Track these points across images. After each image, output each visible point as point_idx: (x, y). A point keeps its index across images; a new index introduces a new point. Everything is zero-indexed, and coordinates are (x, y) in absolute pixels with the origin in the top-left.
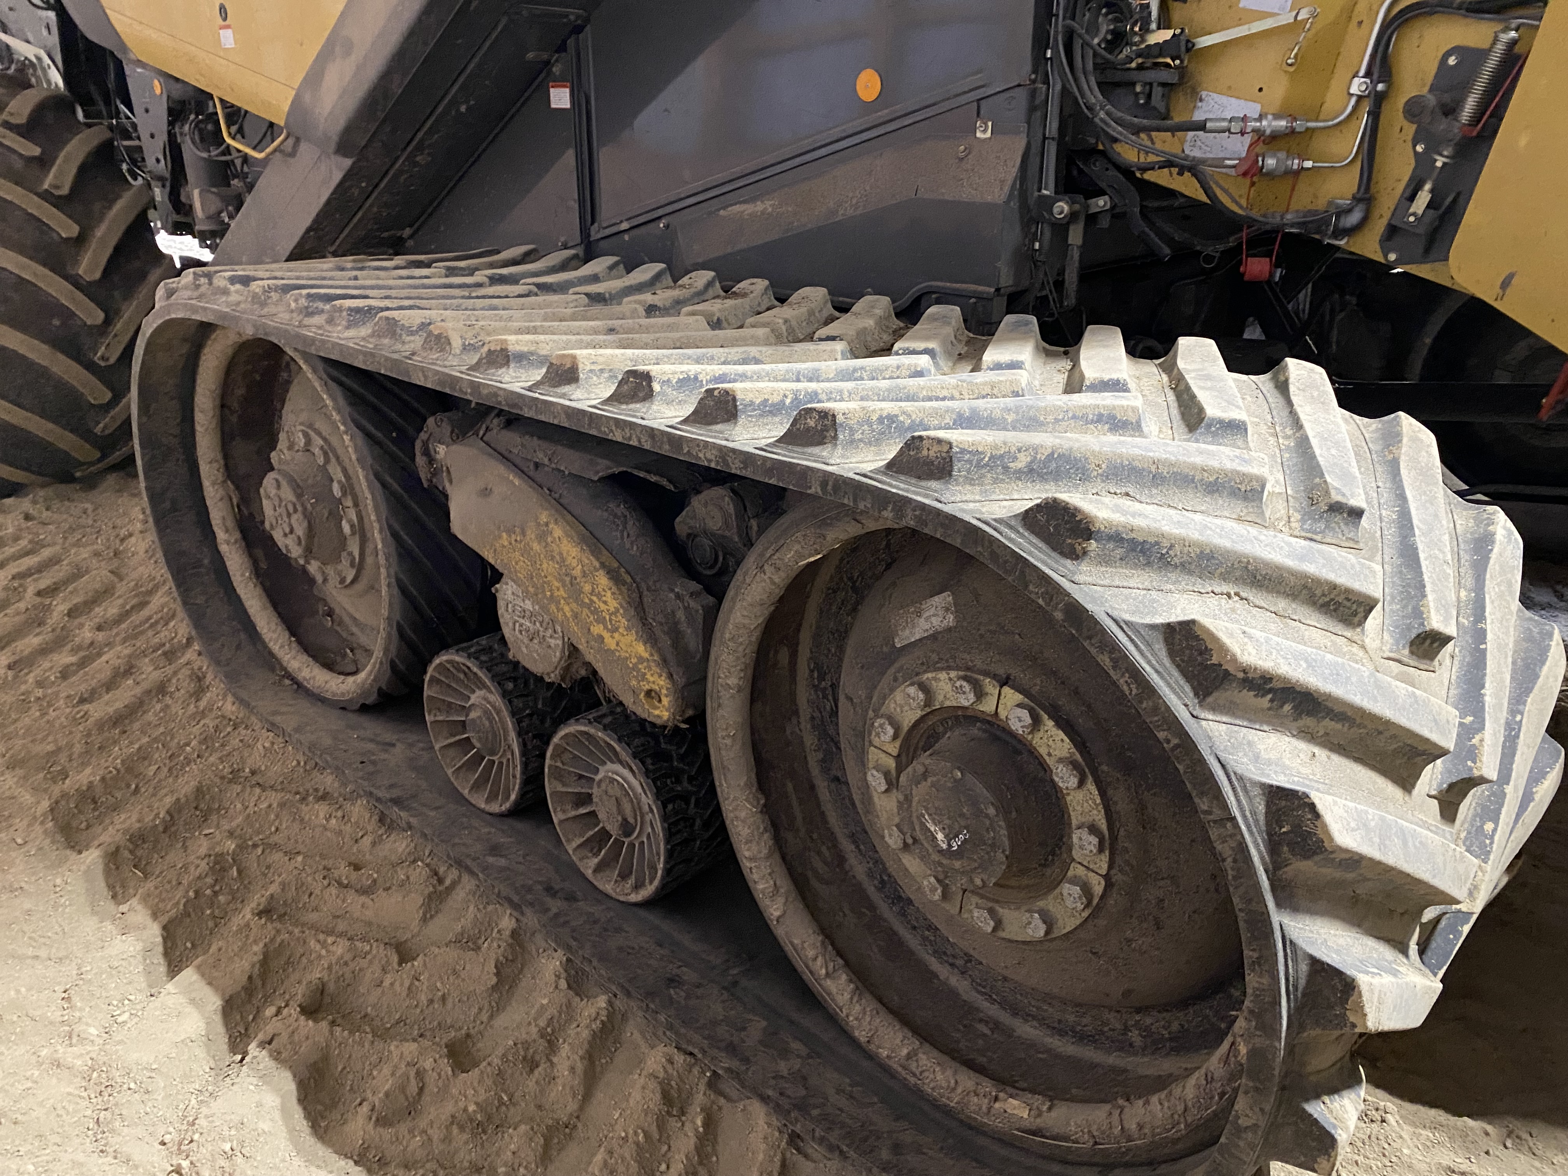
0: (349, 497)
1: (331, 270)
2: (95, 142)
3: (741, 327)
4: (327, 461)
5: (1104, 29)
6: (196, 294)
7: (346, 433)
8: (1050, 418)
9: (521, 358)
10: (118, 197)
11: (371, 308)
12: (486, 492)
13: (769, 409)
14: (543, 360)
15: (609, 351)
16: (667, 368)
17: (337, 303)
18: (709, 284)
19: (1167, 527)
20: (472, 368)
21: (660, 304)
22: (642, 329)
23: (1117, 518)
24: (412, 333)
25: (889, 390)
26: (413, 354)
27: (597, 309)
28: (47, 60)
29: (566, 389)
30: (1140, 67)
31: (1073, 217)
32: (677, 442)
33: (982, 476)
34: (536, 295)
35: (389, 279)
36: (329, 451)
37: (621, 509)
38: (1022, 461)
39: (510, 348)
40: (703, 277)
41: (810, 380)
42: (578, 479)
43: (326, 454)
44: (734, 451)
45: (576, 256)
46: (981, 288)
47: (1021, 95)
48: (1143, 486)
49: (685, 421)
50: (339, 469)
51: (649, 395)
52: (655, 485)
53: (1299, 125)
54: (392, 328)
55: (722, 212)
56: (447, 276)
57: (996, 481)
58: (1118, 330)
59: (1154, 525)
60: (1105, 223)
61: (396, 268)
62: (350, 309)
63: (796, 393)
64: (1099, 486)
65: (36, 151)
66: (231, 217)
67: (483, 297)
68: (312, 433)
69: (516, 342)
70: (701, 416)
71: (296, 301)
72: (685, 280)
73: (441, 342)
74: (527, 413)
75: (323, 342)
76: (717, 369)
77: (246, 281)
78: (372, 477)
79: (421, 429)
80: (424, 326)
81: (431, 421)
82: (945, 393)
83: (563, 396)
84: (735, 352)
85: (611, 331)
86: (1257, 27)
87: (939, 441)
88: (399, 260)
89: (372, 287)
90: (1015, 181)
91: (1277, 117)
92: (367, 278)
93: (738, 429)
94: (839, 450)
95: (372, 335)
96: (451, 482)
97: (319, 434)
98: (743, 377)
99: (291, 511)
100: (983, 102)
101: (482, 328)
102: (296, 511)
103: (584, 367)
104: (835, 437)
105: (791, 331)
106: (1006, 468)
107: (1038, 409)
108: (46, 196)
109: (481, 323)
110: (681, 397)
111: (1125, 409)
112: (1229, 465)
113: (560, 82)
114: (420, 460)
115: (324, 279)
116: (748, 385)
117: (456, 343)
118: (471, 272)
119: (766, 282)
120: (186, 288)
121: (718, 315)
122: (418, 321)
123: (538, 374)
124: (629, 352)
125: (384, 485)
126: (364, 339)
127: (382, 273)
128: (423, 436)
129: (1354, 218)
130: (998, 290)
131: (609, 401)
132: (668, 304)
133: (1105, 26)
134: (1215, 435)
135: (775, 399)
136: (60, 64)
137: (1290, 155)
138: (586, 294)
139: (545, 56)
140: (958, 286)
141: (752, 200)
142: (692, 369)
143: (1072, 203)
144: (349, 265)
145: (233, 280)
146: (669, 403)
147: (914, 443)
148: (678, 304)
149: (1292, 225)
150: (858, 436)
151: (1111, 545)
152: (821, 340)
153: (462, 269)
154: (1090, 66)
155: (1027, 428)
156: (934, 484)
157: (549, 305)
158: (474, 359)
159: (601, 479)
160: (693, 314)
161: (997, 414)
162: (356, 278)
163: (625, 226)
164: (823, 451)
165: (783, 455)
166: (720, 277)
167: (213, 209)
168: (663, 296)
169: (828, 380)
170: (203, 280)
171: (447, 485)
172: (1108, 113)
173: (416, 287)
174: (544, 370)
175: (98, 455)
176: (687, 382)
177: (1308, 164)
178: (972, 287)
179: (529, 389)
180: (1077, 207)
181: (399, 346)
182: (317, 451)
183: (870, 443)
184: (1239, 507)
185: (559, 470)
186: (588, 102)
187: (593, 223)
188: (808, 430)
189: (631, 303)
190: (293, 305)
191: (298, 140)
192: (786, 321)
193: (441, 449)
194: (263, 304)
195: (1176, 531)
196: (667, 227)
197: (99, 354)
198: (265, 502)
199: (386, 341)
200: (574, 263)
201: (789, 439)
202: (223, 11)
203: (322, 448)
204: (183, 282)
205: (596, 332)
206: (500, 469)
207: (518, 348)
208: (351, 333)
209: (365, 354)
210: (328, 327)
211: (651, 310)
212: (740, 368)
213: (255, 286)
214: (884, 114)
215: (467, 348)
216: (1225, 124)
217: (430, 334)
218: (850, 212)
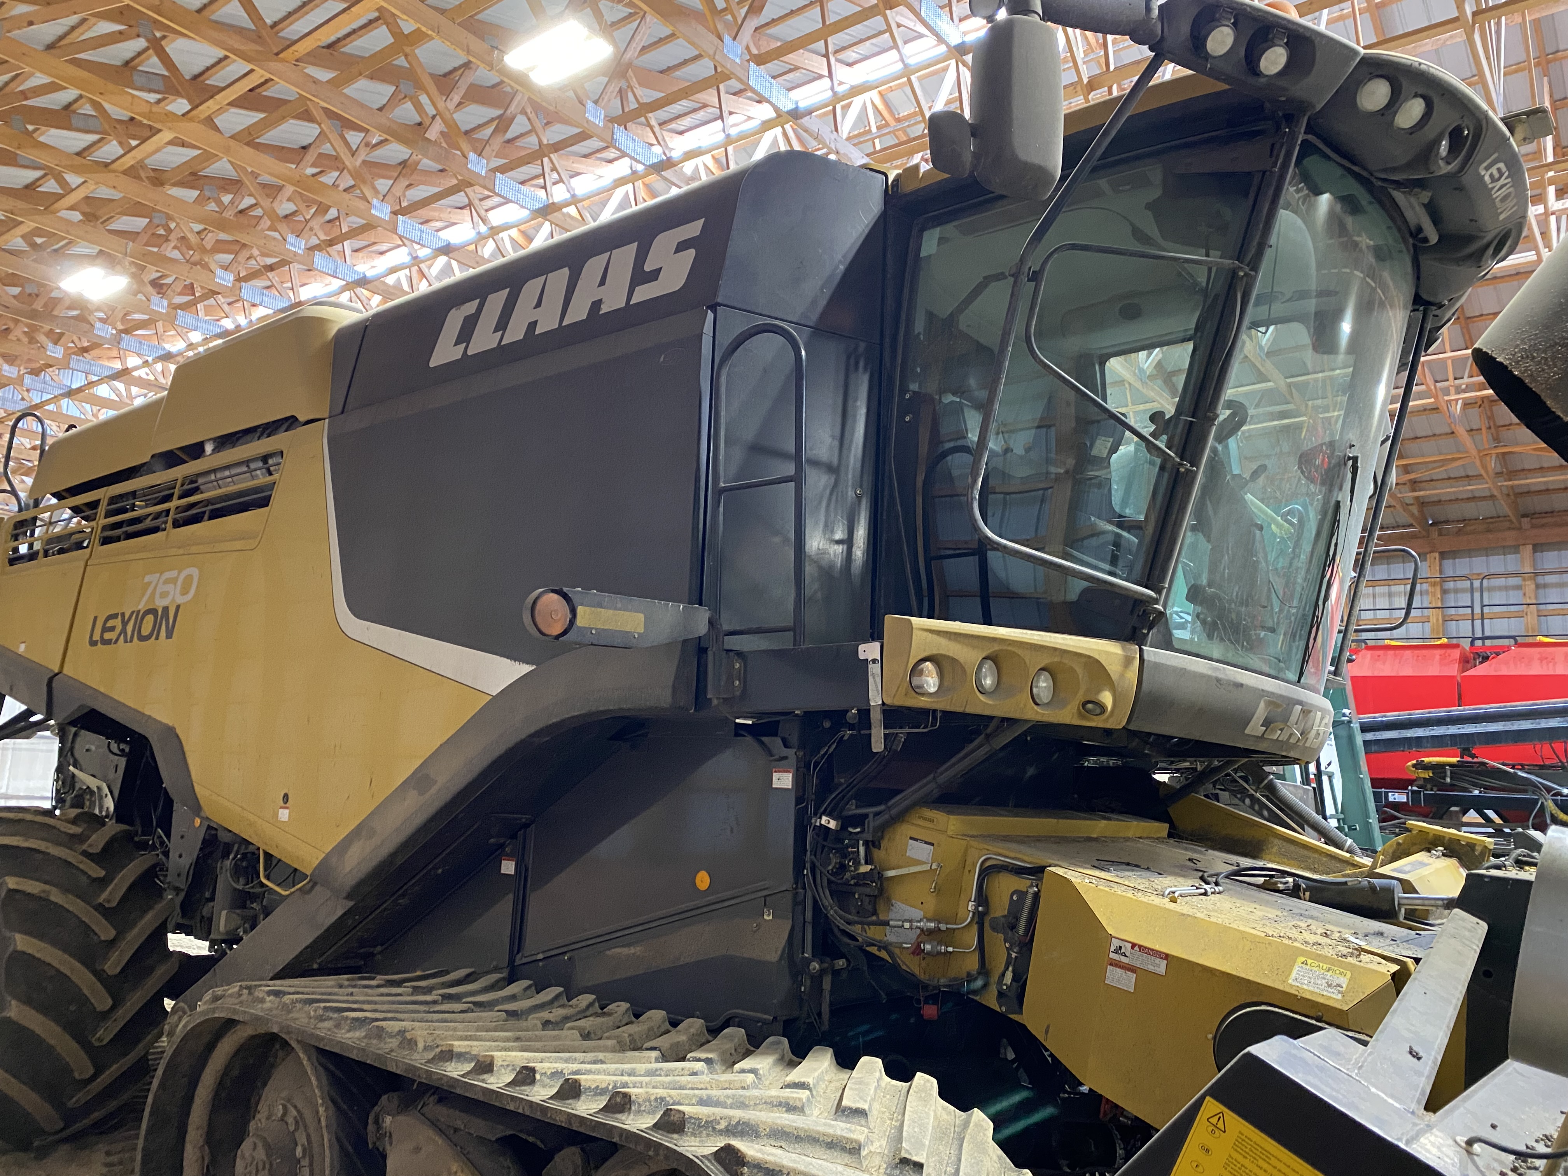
0: (307, 1159)
1: (332, 987)
2: (146, 866)
3: (600, 1039)
4: (296, 1129)
5: (834, 861)
6: (237, 1001)
7: (322, 1105)
8: (752, 1103)
9: (461, 1057)
10: (151, 908)
11: (366, 1018)
12: (417, 1149)
13: (599, 1092)
14: (474, 1058)
15: (514, 1054)
16: (546, 1065)
17: (345, 1014)
18: (591, 1005)
19: (785, 1162)
20: (429, 1061)
21: (553, 1020)
22: (538, 1039)
23: (759, 1155)
24: (391, 1037)
25: (670, 1083)
26: (392, 1051)
27: (512, 1022)
28: (106, 790)
29: (485, 1076)
30: (856, 884)
31: (822, 972)
32: (544, 1109)
33: (701, 1132)
34: (473, 1011)
35: (373, 995)
36: (300, 1120)
37: (508, 1163)
38: (723, 1125)
39: (455, 1050)
40: (588, 998)
41: (629, 1075)
42: (482, 1140)
43: (297, 1122)
44: (575, 1116)
45: (503, 979)
46: (765, 1016)
47: (789, 896)
48: (791, 1142)
49: (551, 1098)
50: (304, 1136)
51: (532, 1081)
52: (533, 1145)
53: (943, 927)
54: (380, 1034)
55: (608, 952)
56: (412, 994)
57: (708, 1135)
58: (831, 1050)
59: (778, 1160)
60: (844, 975)
61: (378, 986)
62: (353, 1019)
63: (615, 1083)
64: (765, 1140)
65: (102, 873)
66: (245, 932)
67: (437, 1012)
68: (289, 1106)
69: (459, 1046)
70: (560, 1096)
71: (315, 1011)
72: (574, 1002)
73: (411, 1044)
74: (458, 1091)
75: (331, 1040)
76: (575, 1067)
77: (277, 994)
78: (334, 1139)
79: (376, 1104)
80: (402, 1032)
81: (384, 1098)
82: (702, 1086)
83: (483, 1081)
84: (590, 1056)
85: (518, 1039)
86: (913, 869)
87: (679, 1111)
88: (380, 979)
89: (363, 1002)
90: (784, 950)
91: (929, 920)
92: (360, 995)
93: (580, 1103)
94: (632, 1116)
95: (365, 1037)
96: (391, 1144)
97: (295, 1107)
98: (589, 1072)
99: (260, 1167)
100: (768, 899)
101: (438, 1036)
102: (264, 1168)
103: (498, 1063)
104: (630, 1109)
105: (633, 1041)
106: (714, 1128)
107: (745, 1097)
108: (100, 908)
109: (437, 1032)
110: (552, 1083)
111: (795, 1099)
112: (839, 1133)
113: (509, 857)
114: (371, 1127)
115: (330, 994)
116: (589, 1077)
117: (421, 1045)
118: (429, 990)
119: (628, 1005)
120: (231, 996)
121: (588, 1029)
122: (397, 1029)
123: (469, 1067)
124: (526, 1054)
125: (341, 1146)
126: (359, 1039)
127: (369, 991)
128: (377, 1109)
129: (979, 983)
130: (775, 1018)
131: (509, 1084)
132: (558, 1019)
133: (834, 860)
134: (847, 1116)
135: (604, 1085)
136: (116, 794)
137: (940, 943)
138: (506, 1011)
139: (502, 840)
140: (751, 1014)
141: (628, 945)
142: (559, 1066)
143: (822, 962)
144: (346, 983)
145: (269, 993)
146: (544, 1086)
147: (668, 1112)
148: (567, 1019)
149: (945, 986)
150: (642, 1108)
151: (755, 1171)
152: (647, 1049)
153: (423, 988)
154: (825, 883)
155: (738, 1108)
156: (675, 1136)
157: (480, 1019)
158: (430, 1055)
159: (497, 1140)
160: (572, 1028)
161: (722, 1099)
162: (352, 994)
163: (541, 956)
164: (622, 1117)
165: (601, 1119)
166: (598, 999)
167: (232, 926)
168: (557, 1013)
169: (640, 1075)
170: (245, 991)
171: (388, 1147)
172: (836, 912)
173: (393, 1003)
174: (473, 1064)
175: (62, 1125)
176: (556, 1074)
177: (950, 949)
178: (759, 1015)
179: (462, 1076)
180: (826, 965)
181: (382, 1045)
182: (290, 1120)
183: (649, 1113)
184: (847, 1158)
185: (469, 1133)
186: (527, 870)
187: (518, 952)
188: (616, 1104)
189: (535, 1019)
190: (312, 1013)
191: (315, 884)
192: (630, 1035)
193: (388, 1119)
194: (289, 1011)
195: (791, 1165)
196: (569, 959)
197: (98, 1035)
198: (239, 1162)
199: (374, 1042)
200: (501, 984)
201: (606, 1109)
202: (286, 798)
203: (295, 1118)
204: (230, 992)
205: (508, 1040)
206: (431, 1133)
207: (459, 1050)
208: (349, 1035)
209: (358, 1049)
210: (335, 1030)
211: (546, 1024)
212: (588, 1066)
213: (287, 999)
214: (712, 898)
215: (426, 1048)
216: (900, 923)
217: (405, 1038)
218: (688, 960)
